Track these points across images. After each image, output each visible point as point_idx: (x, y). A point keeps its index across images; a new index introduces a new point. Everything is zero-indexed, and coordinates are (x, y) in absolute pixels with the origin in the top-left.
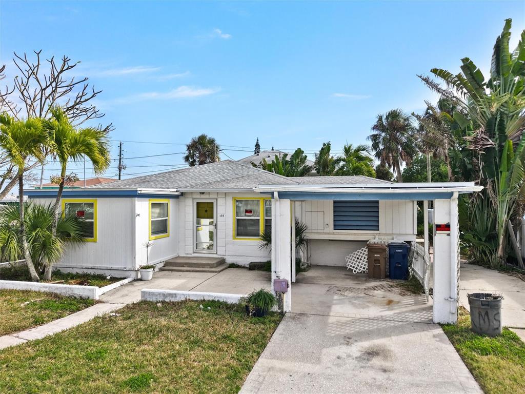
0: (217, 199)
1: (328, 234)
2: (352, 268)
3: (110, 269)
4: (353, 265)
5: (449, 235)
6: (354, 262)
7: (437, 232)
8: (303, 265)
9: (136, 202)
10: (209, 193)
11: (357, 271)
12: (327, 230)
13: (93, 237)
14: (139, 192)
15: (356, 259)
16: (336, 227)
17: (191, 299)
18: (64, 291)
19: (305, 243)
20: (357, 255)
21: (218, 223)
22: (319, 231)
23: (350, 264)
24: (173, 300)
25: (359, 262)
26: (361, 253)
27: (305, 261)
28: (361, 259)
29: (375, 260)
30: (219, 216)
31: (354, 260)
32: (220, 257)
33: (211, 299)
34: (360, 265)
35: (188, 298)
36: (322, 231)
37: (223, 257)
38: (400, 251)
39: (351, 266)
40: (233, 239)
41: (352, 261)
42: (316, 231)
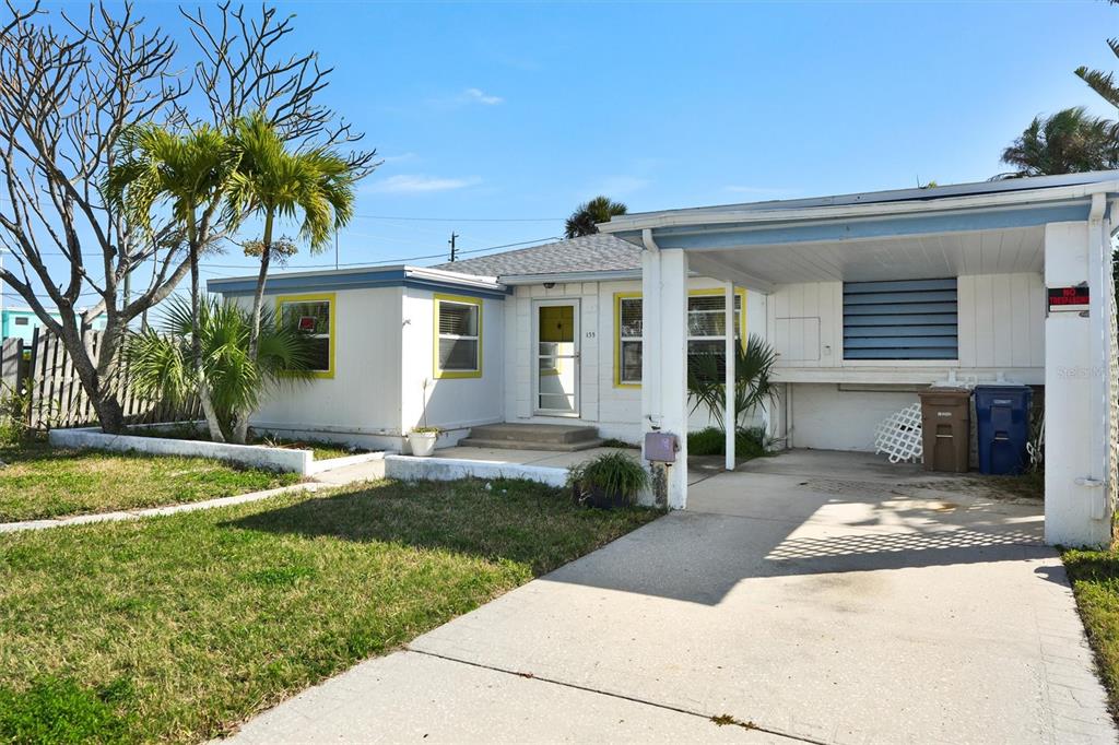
0: (580, 299)
1: (831, 369)
2: (887, 451)
3: (356, 433)
4: (890, 444)
5: (1085, 314)
6: (894, 437)
7: (1052, 308)
8: (769, 444)
9: (405, 298)
10: (564, 284)
11: (900, 456)
12: (827, 361)
13: (327, 369)
14: (409, 274)
15: (898, 430)
16: (849, 352)
17: (477, 475)
18: (253, 457)
19: (773, 392)
20: (901, 419)
21: (583, 351)
22: (808, 364)
23: (884, 441)
24: (442, 477)
25: (903, 435)
26: (911, 415)
27: (777, 436)
28: (910, 429)
29: (939, 426)
30: (584, 335)
31: (893, 432)
32: (587, 424)
33: (514, 476)
34: (908, 442)
35: (471, 473)
36: (815, 364)
37: (593, 424)
38: (1004, 402)
39: (885, 446)
40: (614, 387)
41: (888, 435)
42: (798, 364)
